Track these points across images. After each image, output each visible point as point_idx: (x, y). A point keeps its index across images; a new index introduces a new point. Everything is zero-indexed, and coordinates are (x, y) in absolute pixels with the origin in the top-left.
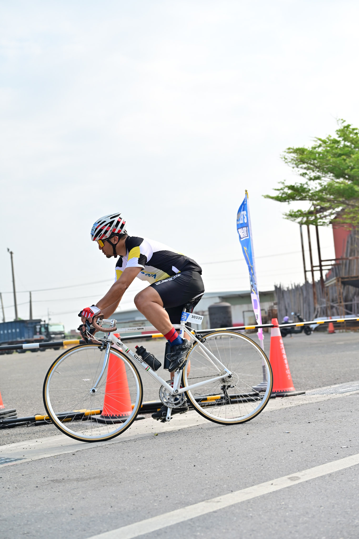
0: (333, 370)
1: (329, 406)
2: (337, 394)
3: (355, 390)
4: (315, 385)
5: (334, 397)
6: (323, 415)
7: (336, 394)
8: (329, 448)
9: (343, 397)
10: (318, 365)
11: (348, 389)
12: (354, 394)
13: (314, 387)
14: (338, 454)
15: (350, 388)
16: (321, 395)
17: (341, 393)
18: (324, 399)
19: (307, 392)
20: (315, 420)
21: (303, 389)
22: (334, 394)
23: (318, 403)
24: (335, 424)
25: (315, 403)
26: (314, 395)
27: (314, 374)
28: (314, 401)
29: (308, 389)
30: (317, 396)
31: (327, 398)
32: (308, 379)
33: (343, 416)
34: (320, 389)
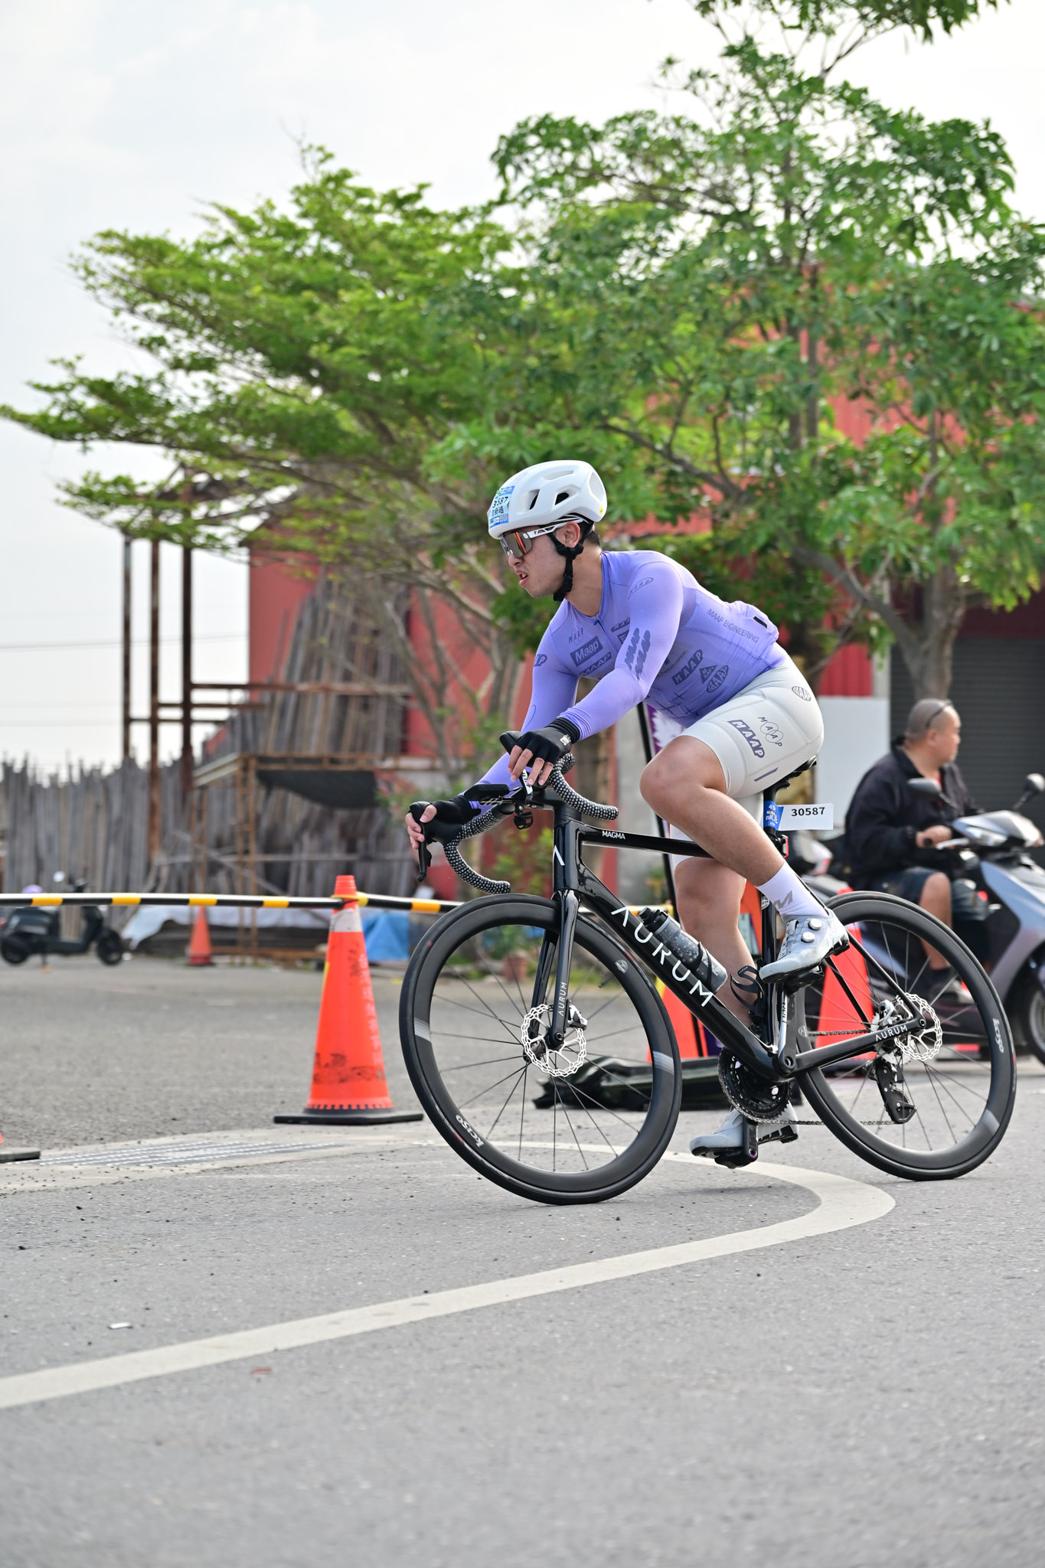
0: (169, 1088)
1: (111, 1201)
2: (155, 1168)
3: (222, 1159)
4: (84, 1135)
5: (138, 1177)
6: (80, 1228)
7: (151, 1167)
8: (68, 1327)
9: (172, 1177)
10: (118, 1070)
11: (201, 1152)
12: (214, 1170)
13: (79, 1142)
14: (92, 1347)
15: (209, 1152)
16: (95, 1167)
17: (171, 1164)
18: (103, 1178)
19: (44, 1154)
20: (48, 1240)
21: (37, 1143)
22: (143, 1167)
23: (76, 1191)
24: (114, 1256)
25: (67, 1189)
26: (71, 1164)
27: (92, 1097)
28: (63, 1183)
29: (57, 1144)
30: (80, 1168)
31: (116, 1178)
32: (63, 1114)
33: (149, 1236)
34: (100, 1147)
